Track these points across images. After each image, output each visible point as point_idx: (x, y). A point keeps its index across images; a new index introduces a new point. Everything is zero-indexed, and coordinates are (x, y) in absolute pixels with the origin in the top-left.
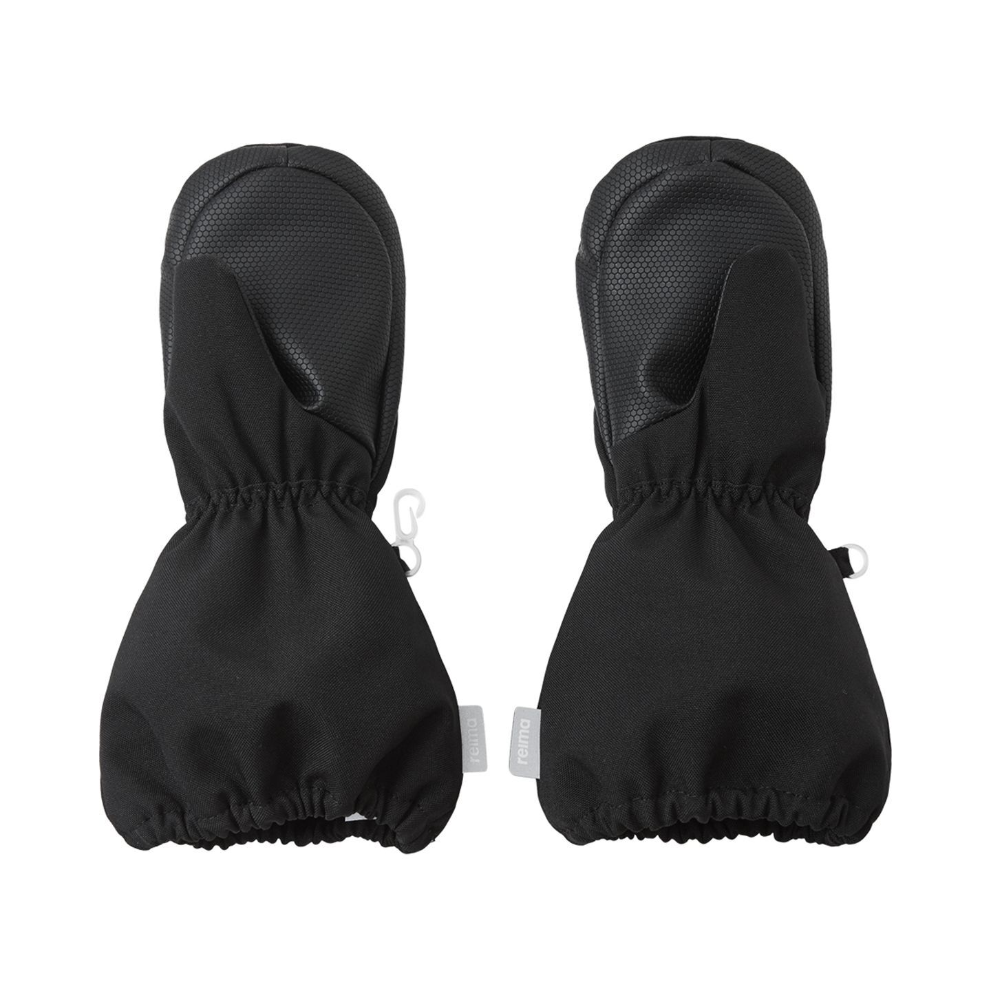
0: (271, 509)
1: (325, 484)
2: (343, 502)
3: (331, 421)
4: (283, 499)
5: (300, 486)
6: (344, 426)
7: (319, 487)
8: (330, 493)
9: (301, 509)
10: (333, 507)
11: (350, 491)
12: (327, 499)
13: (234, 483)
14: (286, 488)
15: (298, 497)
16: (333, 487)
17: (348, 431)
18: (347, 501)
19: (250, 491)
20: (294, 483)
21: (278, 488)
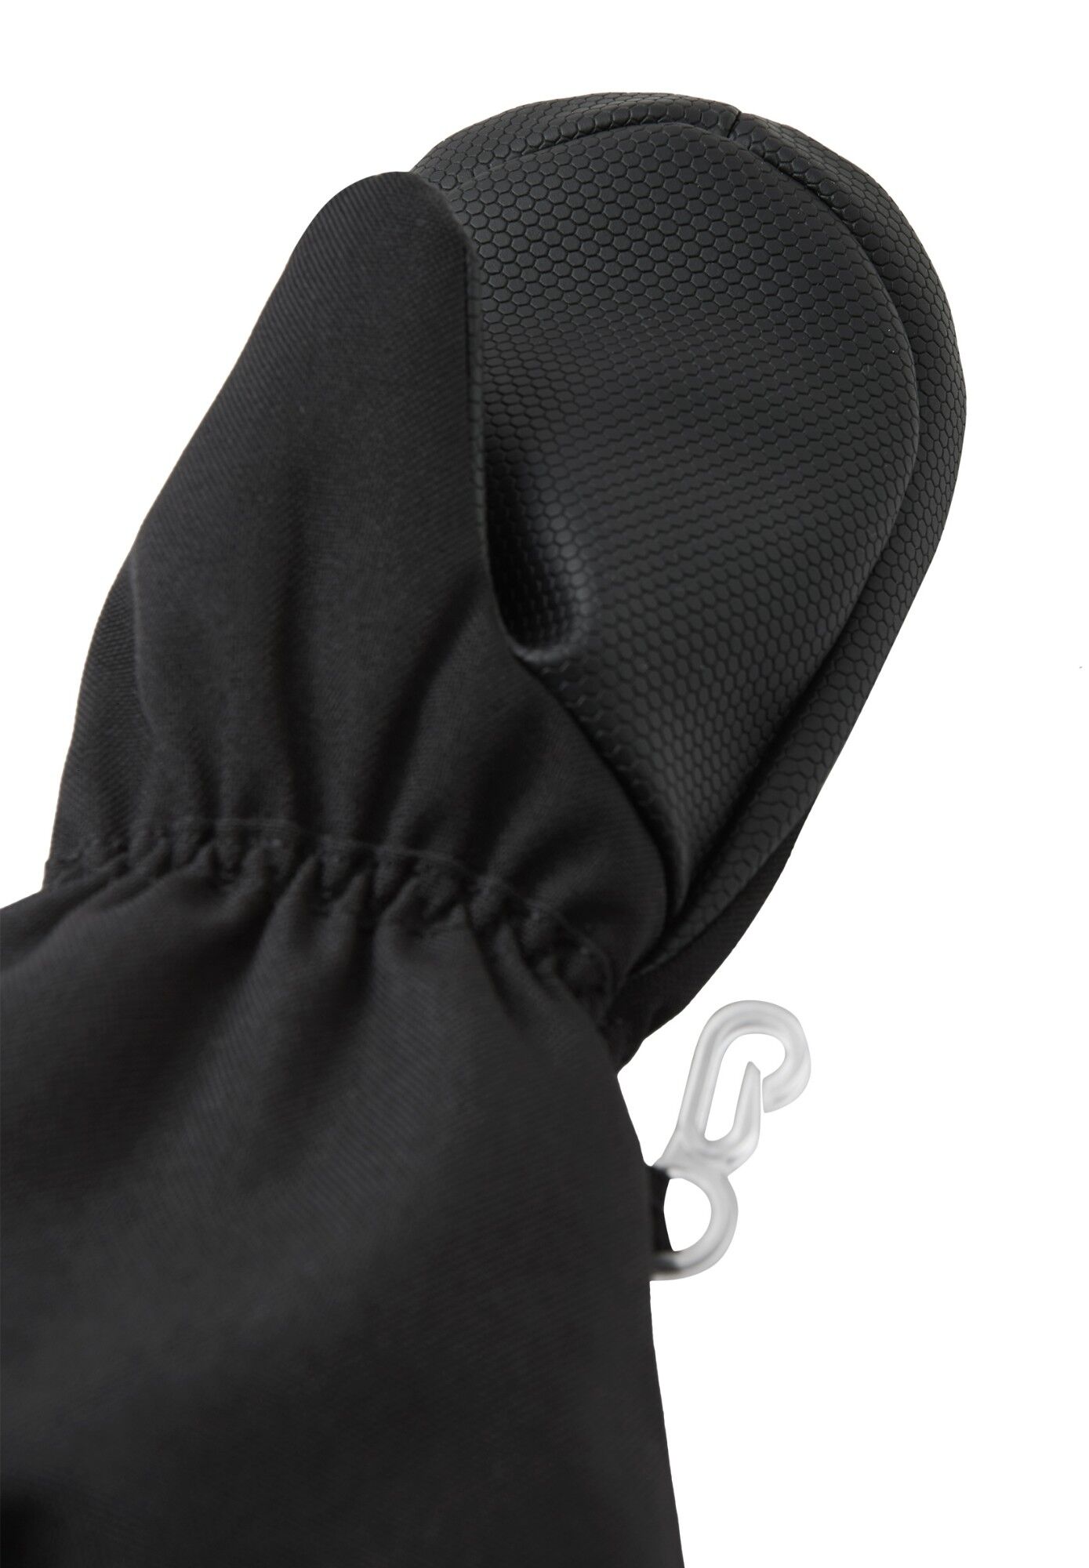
0: (285, 907)
1: (489, 887)
2: (530, 960)
3: (583, 719)
4: (338, 890)
5: (407, 869)
6: (618, 748)
7: (464, 891)
8: (494, 922)
9: (386, 936)
10: (490, 962)
11: (561, 942)
12: (483, 936)
13: (209, 806)
14: (361, 861)
15: (390, 897)
16: (511, 910)
17: (622, 768)
18: (547, 965)
19: (244, 838)
20: (390, 850)
21: (335, 848)
